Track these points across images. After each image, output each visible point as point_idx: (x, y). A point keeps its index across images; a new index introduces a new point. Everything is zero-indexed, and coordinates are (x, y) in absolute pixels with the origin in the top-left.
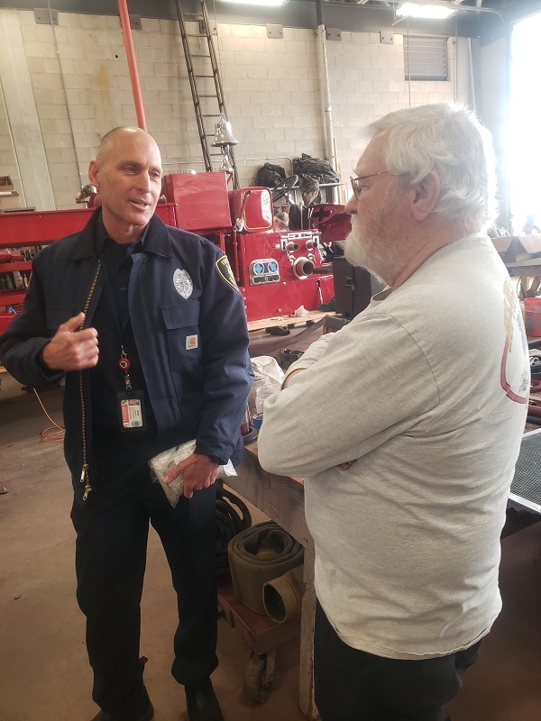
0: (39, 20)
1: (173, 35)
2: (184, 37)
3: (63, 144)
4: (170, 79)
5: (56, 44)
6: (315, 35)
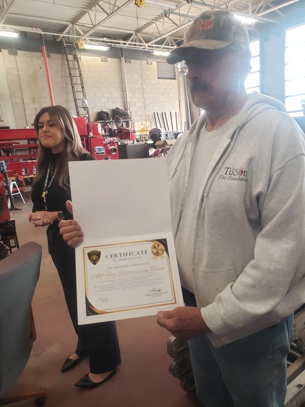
0: (10, 53)
1: (63, 60)
2: (68, 61)
3: (19, 101)
4: (62, 77)
5: (16, 63)
6: (121, 61)
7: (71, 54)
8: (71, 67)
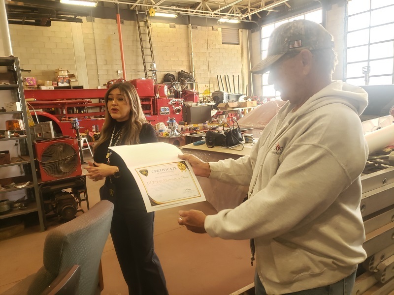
0: (88, 20)
1: (135, 26)
2: (139, 27)
4: (133, 41)
5: (93, 29)
6: (188, 27)
7: (142, 21)
8: (142, 32)
